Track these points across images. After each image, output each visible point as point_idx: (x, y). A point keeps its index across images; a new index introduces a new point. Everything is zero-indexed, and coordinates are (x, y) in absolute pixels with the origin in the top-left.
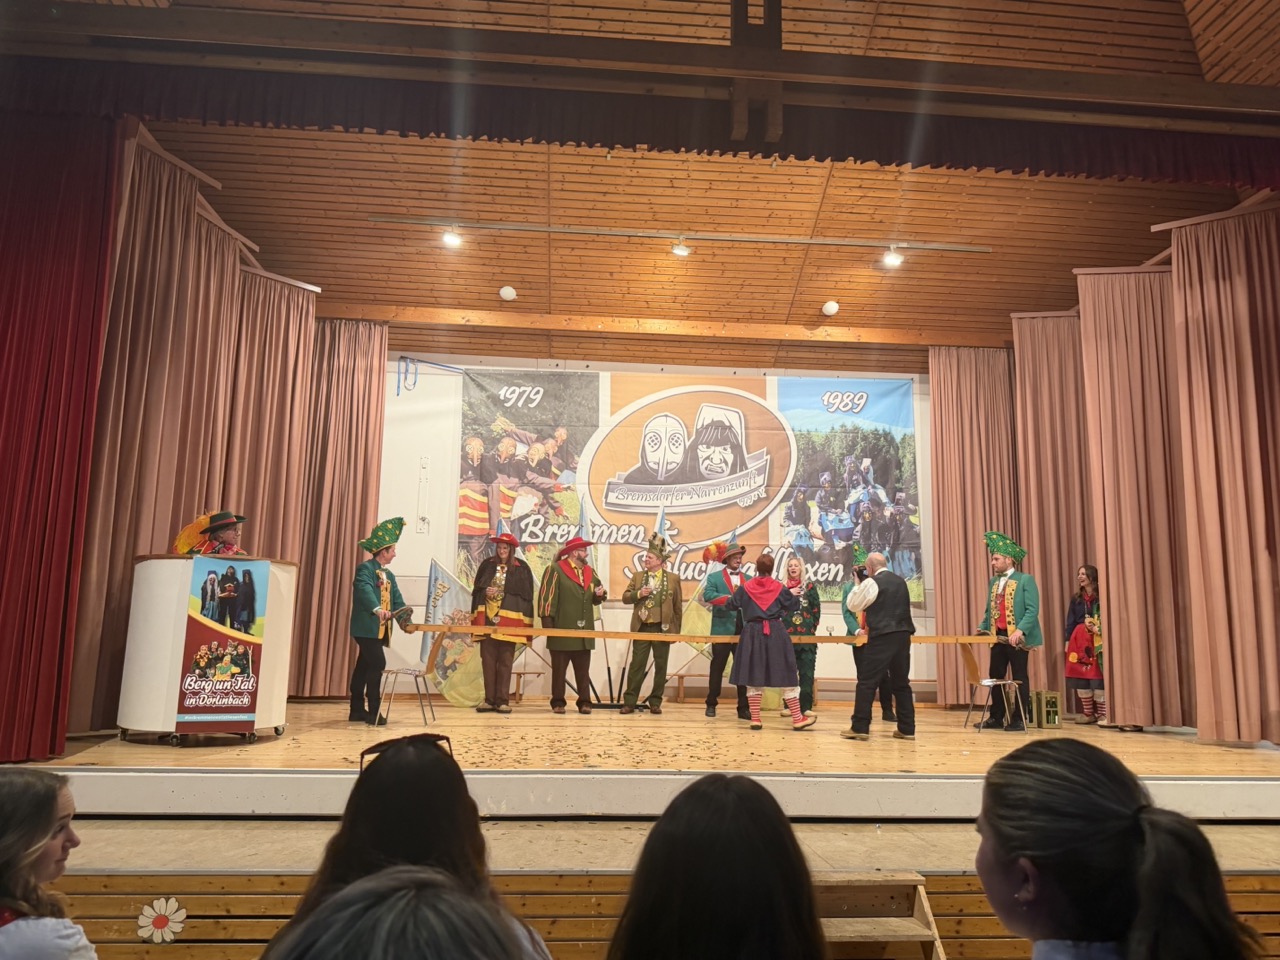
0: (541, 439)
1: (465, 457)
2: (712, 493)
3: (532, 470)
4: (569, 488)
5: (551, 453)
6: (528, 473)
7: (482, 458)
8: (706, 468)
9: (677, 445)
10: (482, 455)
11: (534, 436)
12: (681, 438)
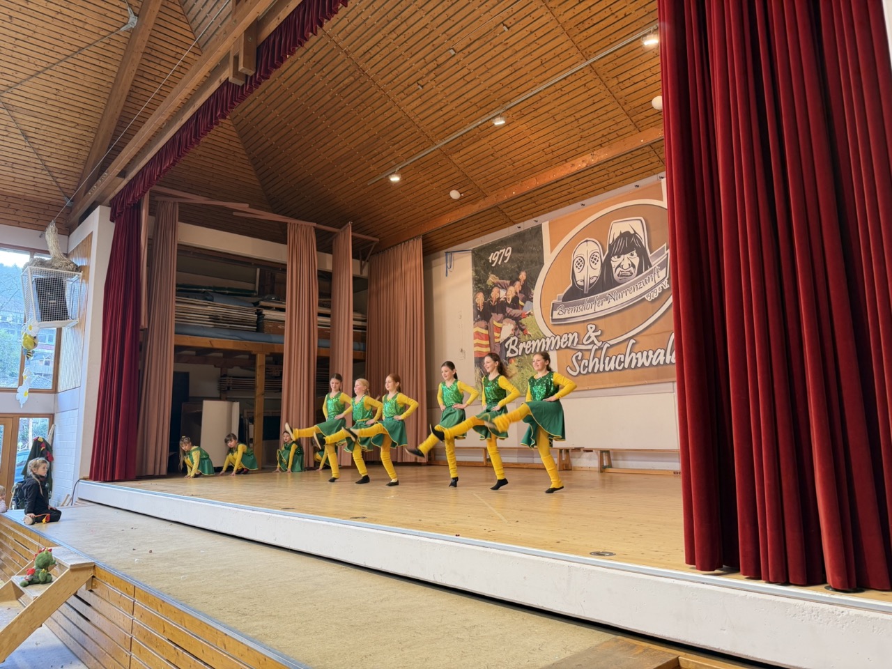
0: (512, 284)
1: (476, 306)
2: (624, 295)
3: (509, 306)
4: (530, 314)
5: (518, 292)
6: (507, 308)
7: (484, 304)
8: (618, 275)
9: (596, 262)
10: (484, 303)
11: (508, 282)
12: (599, 256)
